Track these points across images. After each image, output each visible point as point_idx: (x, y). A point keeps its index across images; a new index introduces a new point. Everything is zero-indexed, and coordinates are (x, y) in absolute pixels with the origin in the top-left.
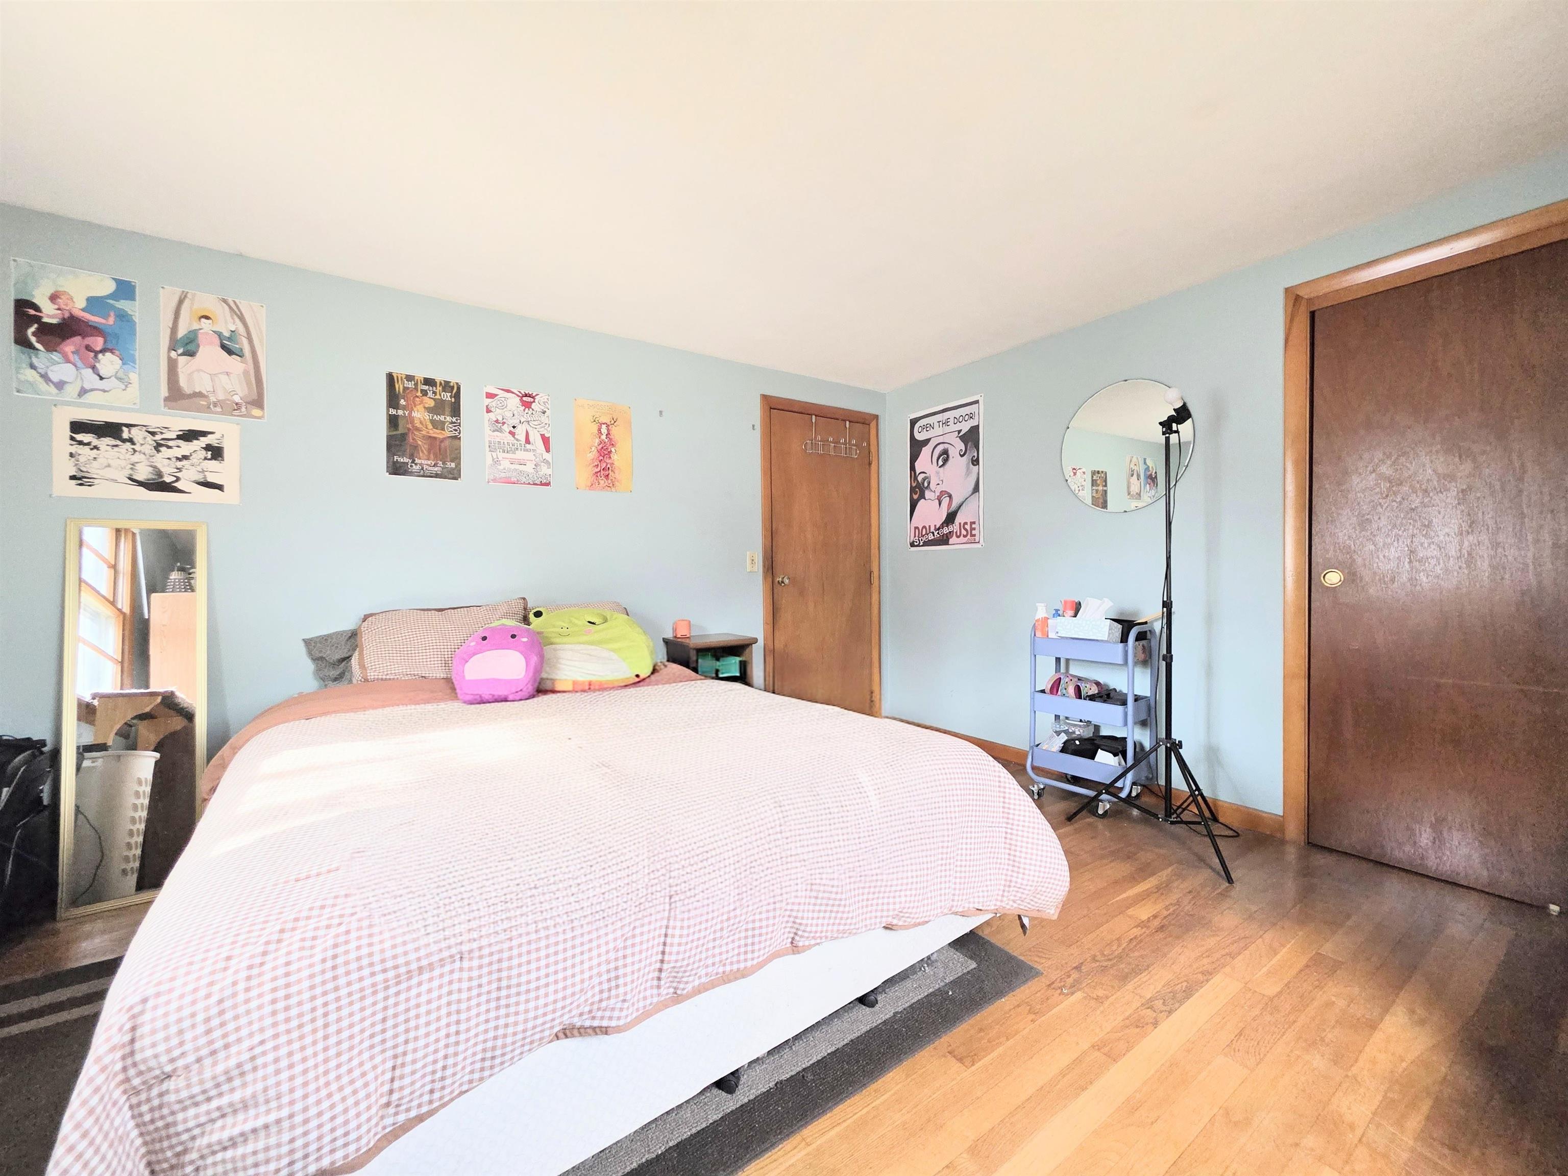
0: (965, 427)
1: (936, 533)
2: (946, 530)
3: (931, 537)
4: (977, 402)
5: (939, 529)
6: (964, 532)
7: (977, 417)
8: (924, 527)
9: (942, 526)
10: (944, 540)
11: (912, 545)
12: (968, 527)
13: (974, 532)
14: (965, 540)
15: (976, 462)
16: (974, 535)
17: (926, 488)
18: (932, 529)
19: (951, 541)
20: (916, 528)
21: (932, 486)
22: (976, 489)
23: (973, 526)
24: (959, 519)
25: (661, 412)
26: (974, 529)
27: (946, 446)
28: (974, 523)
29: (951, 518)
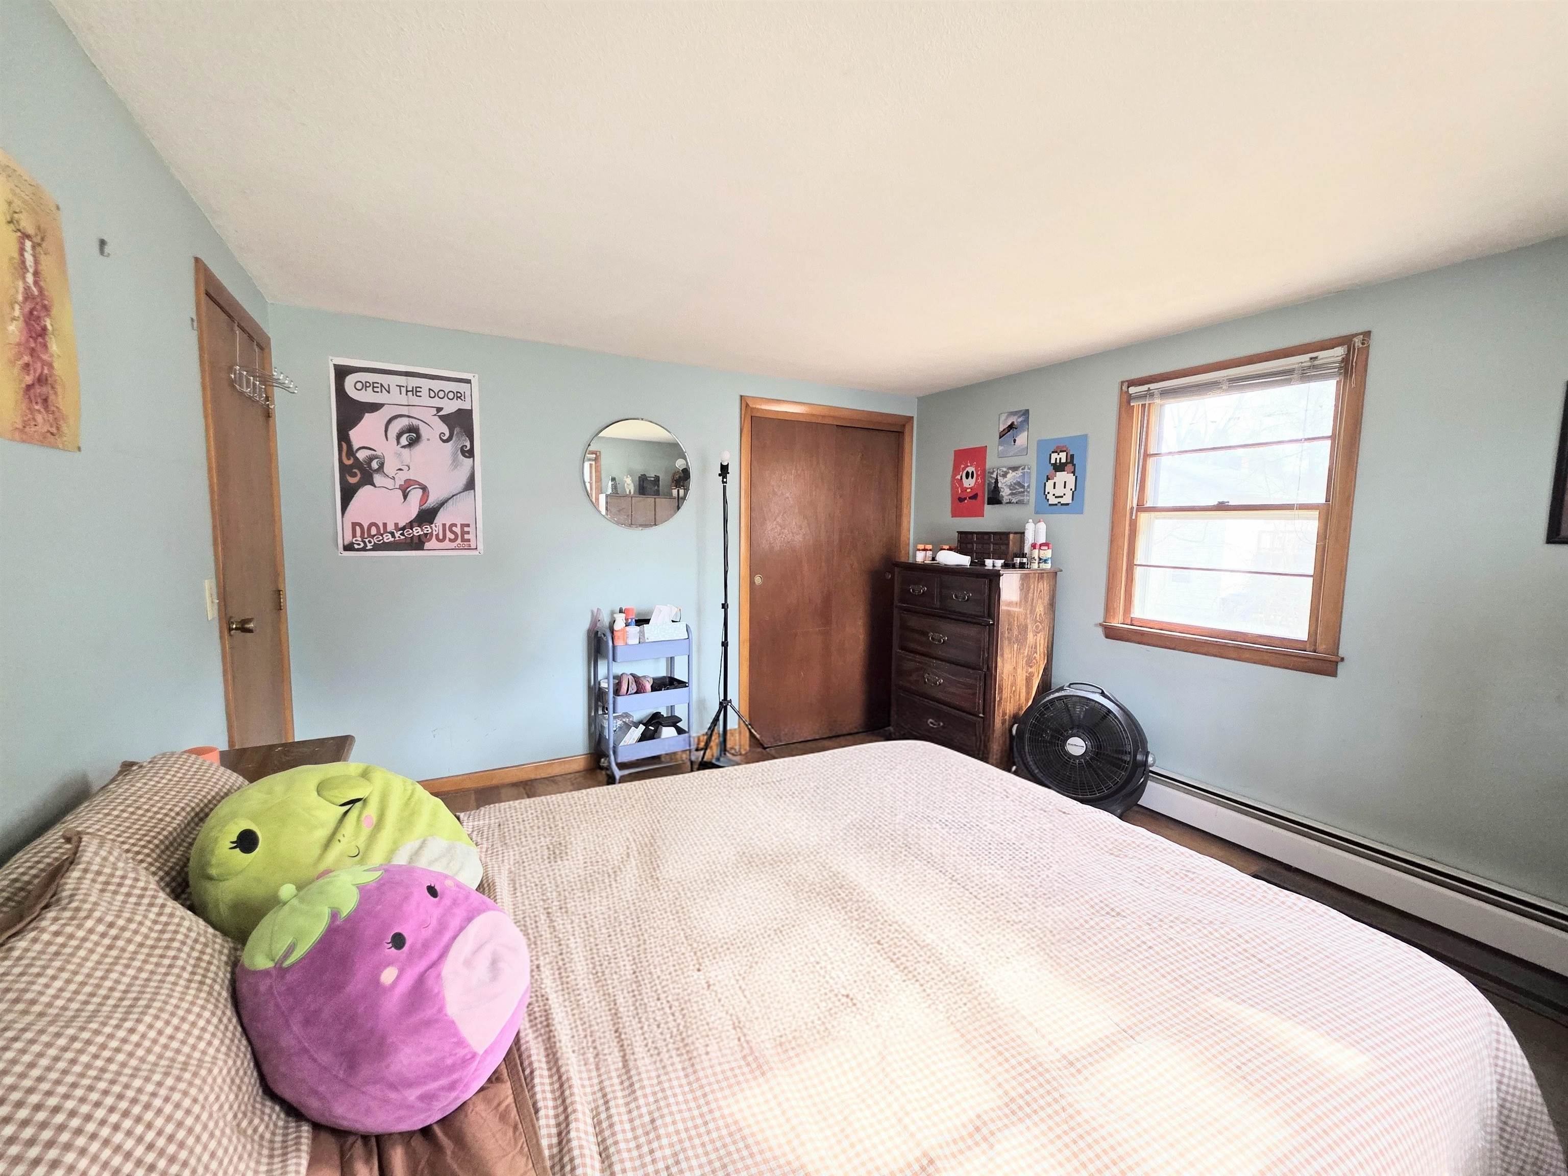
0: (450, 407)
1: (397, 534)
2: (417, 531)
3: (388, 538)
4: (468, 381)
5: (403, 529)
6: (450, 535)
7: (468, 399)
8: (371, 525)
9: (411, 525)
10: (418, 544)
11: (349, 548)
12: (458, 530)
13: (466, 537)
14: (453, 545)
15: (470, 453)
16: (469, 540)
17: (377, 471)
18: (391, 528)
19: (427, 545)
20: (354, 525)
21: (389, 468)
22: (470, 485)
23: (466, 529)
24: (442, 518)
25: (102, 243)
26: (468, 533)
27: (415, 422)
28: (468, 526)
29: (427, 516)
